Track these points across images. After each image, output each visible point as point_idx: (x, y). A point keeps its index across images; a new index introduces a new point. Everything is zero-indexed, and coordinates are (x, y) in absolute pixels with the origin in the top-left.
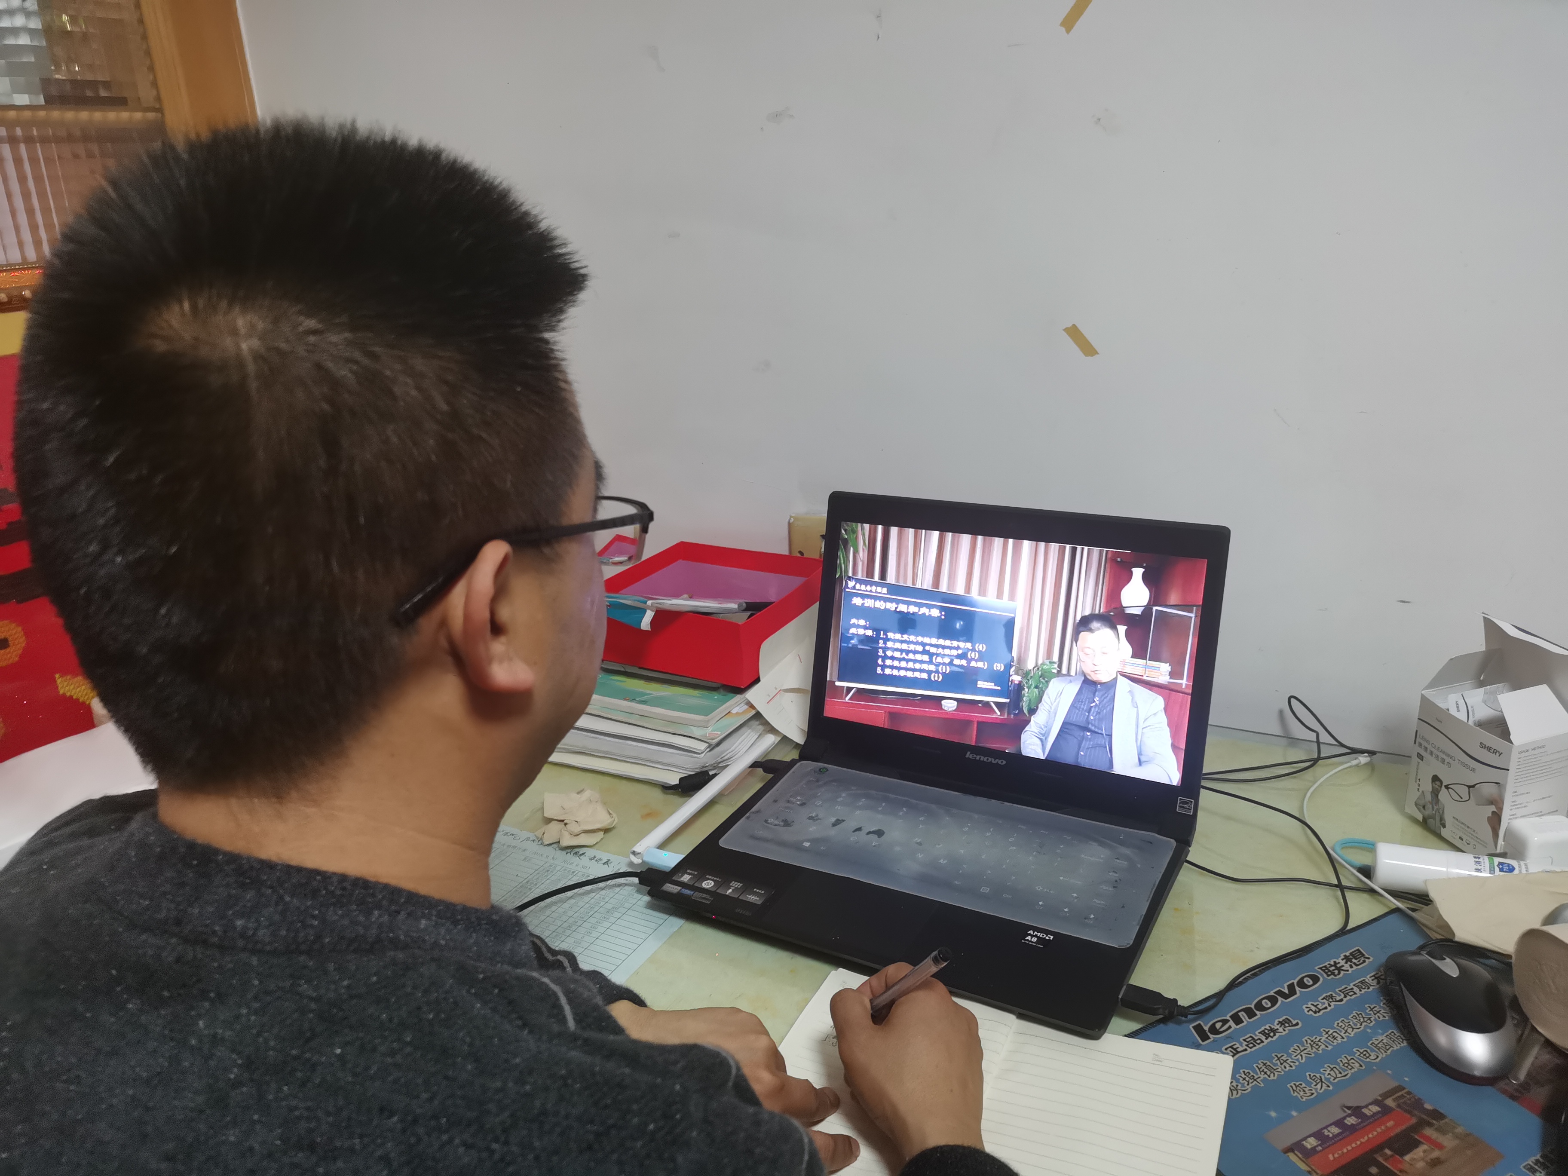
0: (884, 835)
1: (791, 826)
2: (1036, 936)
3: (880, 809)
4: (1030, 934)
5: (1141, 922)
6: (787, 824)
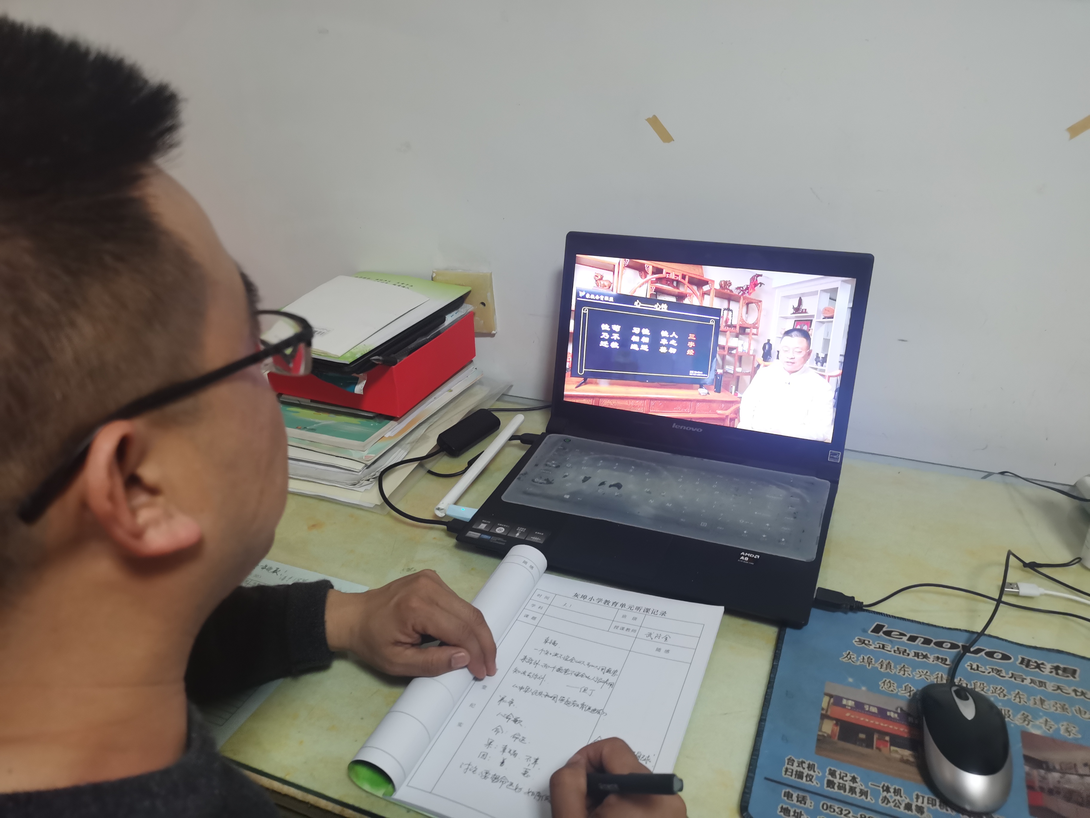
0: (622, 487)
1: (553, 483)
2: (747, 556)
3: (615, 468)
4: (742, 555)
5: (818, 541)
6: (549, 482)
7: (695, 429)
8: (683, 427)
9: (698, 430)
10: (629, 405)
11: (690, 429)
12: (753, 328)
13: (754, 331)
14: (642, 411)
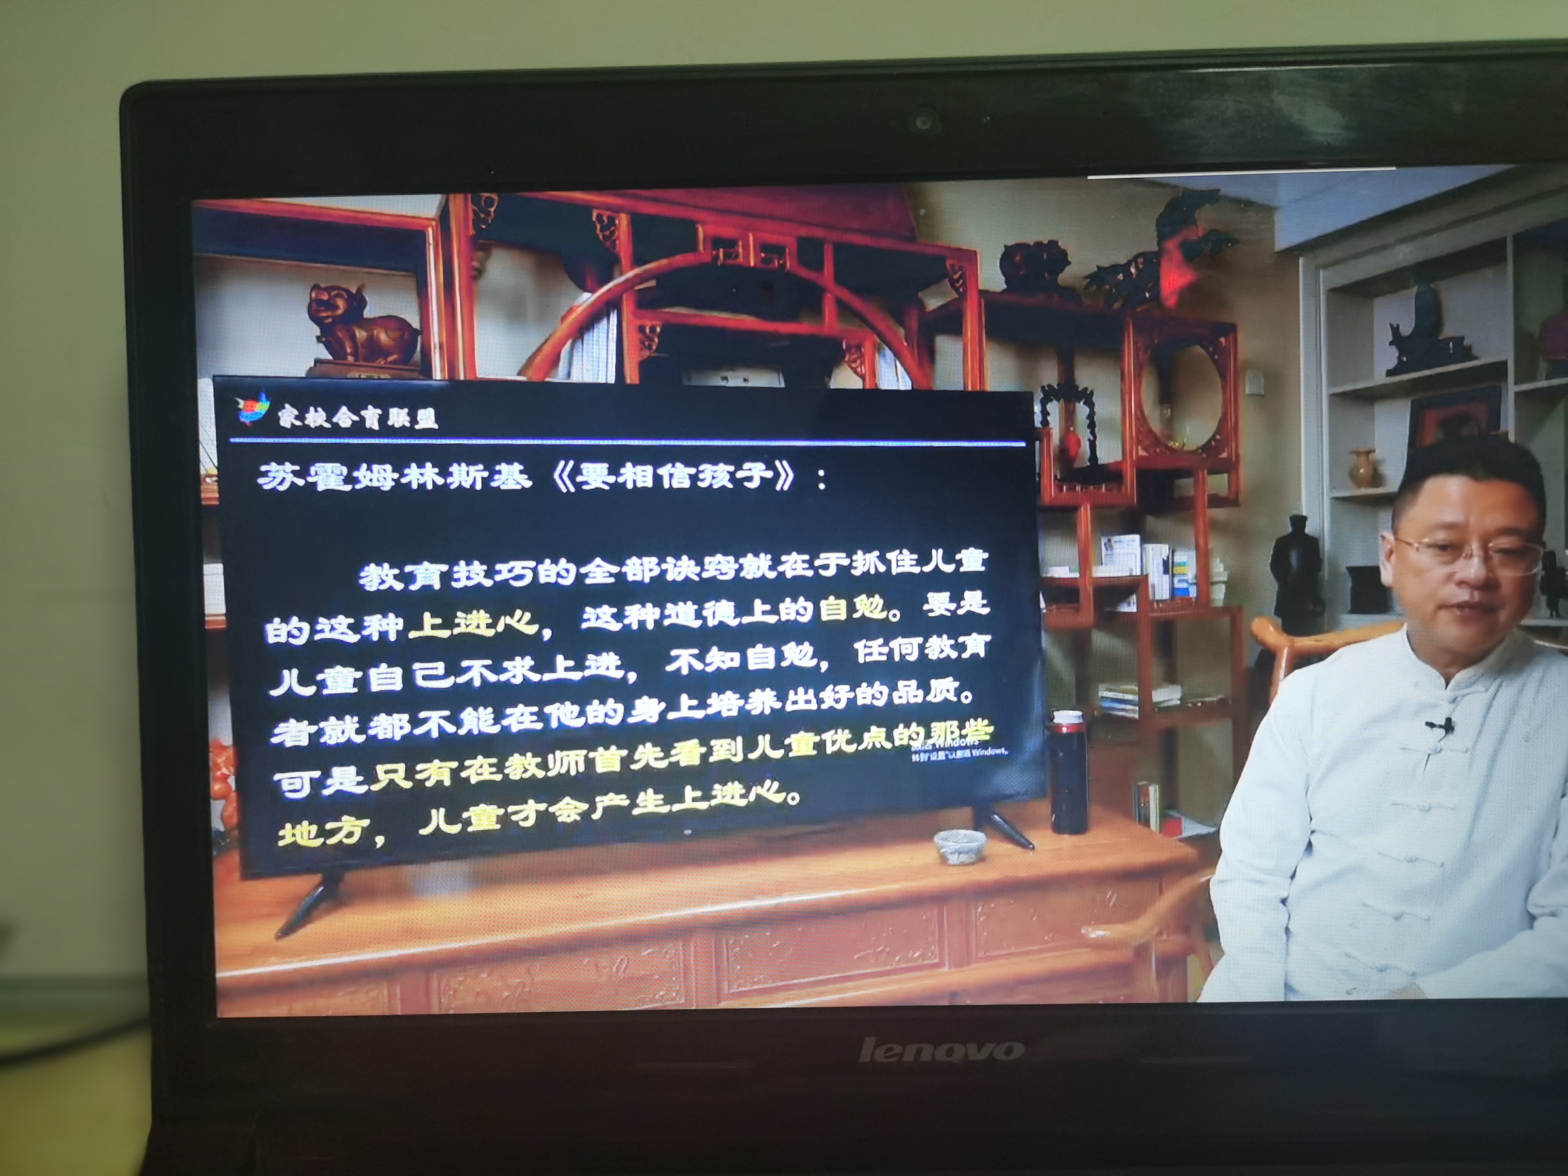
7: (988, 1048)
8: (919, 1051)
9: (1000, 1053)
10: (604, 979)
11: (959, 1052)
12: (1211, 472)
13: (1218, 483)
14: (682, 1001)
